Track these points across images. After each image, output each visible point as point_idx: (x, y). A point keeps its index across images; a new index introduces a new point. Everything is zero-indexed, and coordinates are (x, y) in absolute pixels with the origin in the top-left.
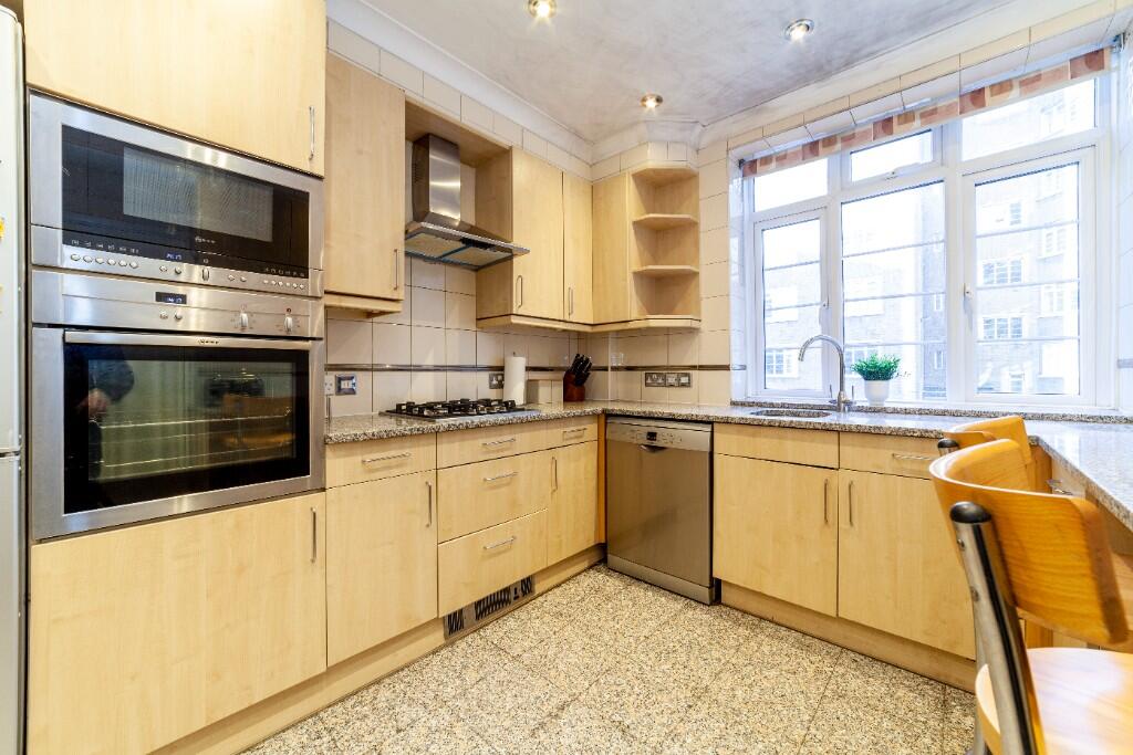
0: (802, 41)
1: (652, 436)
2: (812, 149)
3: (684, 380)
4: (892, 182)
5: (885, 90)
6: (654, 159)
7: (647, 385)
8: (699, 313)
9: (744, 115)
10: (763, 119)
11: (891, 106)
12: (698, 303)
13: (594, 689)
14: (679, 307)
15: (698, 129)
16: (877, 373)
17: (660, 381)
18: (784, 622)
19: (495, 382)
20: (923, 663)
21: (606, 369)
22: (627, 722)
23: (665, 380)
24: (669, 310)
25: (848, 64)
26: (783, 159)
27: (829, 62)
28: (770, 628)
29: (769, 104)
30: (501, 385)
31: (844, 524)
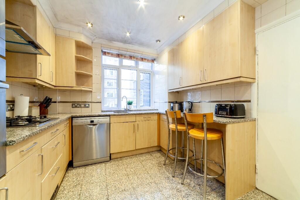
0: (127, 36)
1: (92, 122)
2: (118, 55)
3: (87, 106)
4: (129, 68)
5: (131, 51)
6: (83, 39)
7: (73, 107)
8: (92, 87)
9: (107, 41)
10: (111, 44)
11: (132, 54)
12: (92, 84)
13: (109, 191)
14: (86, 84)
15: (95, 37)
16: (130, 104)
17: (78, 106)
18: (125, 156)
19: (9, 108)
20: (146, 151)
21: (55, 102)
22: (123, 189)
23: (80, 106)
24: (82, 85)
25: (129, 43)
26: (112, 55)
27: (127, 41)
28: (124, 158)
29: (113, 42)
30: (12, 110)
31: (137, 132)
